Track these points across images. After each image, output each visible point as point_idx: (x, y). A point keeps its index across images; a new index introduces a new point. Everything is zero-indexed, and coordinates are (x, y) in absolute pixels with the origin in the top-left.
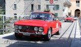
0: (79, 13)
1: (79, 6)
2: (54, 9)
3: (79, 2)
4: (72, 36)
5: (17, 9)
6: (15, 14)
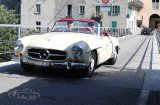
2: (109, 14)
5: (42, 14)
6: (38, 23)
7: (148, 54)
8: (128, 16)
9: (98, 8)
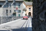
0: (31, 14)
1: (30, 10)
3: (30, 9)
4: (27, 26)
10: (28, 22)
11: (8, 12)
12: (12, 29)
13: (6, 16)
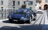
6: (2, 8)
7: (43, 19)
8: (36, 5)
9: (25, 2)
10: (44, 18)
11: (15, 3)
12: (20, 26)
13: (13, 9)
